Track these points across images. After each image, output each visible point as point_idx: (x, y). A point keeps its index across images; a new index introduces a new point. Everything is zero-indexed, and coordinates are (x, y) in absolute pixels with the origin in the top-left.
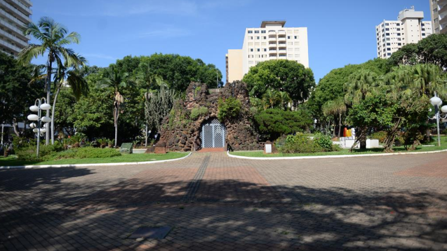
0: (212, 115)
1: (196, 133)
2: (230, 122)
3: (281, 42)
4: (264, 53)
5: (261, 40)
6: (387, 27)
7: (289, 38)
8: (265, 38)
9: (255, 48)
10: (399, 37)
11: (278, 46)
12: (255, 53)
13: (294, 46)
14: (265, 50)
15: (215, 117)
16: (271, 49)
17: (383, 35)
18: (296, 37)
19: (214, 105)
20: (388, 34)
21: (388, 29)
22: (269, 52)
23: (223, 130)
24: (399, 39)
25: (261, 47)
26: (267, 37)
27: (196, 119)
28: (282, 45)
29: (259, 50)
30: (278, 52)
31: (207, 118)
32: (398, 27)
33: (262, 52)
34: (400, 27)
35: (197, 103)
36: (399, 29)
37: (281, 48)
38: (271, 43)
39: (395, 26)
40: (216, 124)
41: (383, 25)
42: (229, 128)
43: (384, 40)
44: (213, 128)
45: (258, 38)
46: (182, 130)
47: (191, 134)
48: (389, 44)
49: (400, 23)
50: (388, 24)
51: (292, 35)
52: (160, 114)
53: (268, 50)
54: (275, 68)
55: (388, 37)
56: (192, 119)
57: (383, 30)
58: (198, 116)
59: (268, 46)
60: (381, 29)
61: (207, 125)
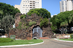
0: (37, 24)
1: (31, 31)
2: (44, 27)
3: (34, 4)
4: (28, 7)
5: (27, 2)
6: (63, 2)
7: (36, 3)
8: (28, 2)
9: (25, 5)
10: (66, 5)
11: (33, 5)
12: (25, 6)
13: (37, 5)
14: (28, 6)
15: (38, 26)
16: (30, 6)
17: (62, 4)
18: (38, 3)
19: (38, 21)
20: (63, 4)
21: (63, 3)
22: (29, 7)
23: (41, 31)
24: (66, 6)
25: (27, 5)
26: (29, 2)
27: (31, 26)
28: (34, 5)
29: (26, 6)
30: (33, 7)
31: (36, 26)
32: (66, 2)
33: (27, 6)
34: (67, 2)
35: (31, 20)
36: (66, 3)
37: (34, 6)
38: (30, 4)
39: (65, 2)
40: (39, 28)
41: (62, 2)
42: (44, 30)
43: (62, 6)
44: (37, 30)
45: (26, 2)
46: (25, 30)
47: (29, 32)
48: (63, 7)
49: (67, 1)
50: (63, 1)
51: (37, 2)
52: (7, 24)
53: (29, 6)
54: (39, 11)
55: (63, 5)
56: (29, 26)
57: (62, 3)
58: (32, 25)
59: (29, 5)
60: (61, 2)
61: (35, 28)
